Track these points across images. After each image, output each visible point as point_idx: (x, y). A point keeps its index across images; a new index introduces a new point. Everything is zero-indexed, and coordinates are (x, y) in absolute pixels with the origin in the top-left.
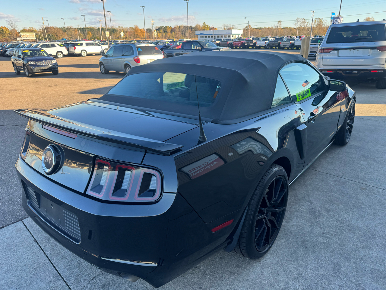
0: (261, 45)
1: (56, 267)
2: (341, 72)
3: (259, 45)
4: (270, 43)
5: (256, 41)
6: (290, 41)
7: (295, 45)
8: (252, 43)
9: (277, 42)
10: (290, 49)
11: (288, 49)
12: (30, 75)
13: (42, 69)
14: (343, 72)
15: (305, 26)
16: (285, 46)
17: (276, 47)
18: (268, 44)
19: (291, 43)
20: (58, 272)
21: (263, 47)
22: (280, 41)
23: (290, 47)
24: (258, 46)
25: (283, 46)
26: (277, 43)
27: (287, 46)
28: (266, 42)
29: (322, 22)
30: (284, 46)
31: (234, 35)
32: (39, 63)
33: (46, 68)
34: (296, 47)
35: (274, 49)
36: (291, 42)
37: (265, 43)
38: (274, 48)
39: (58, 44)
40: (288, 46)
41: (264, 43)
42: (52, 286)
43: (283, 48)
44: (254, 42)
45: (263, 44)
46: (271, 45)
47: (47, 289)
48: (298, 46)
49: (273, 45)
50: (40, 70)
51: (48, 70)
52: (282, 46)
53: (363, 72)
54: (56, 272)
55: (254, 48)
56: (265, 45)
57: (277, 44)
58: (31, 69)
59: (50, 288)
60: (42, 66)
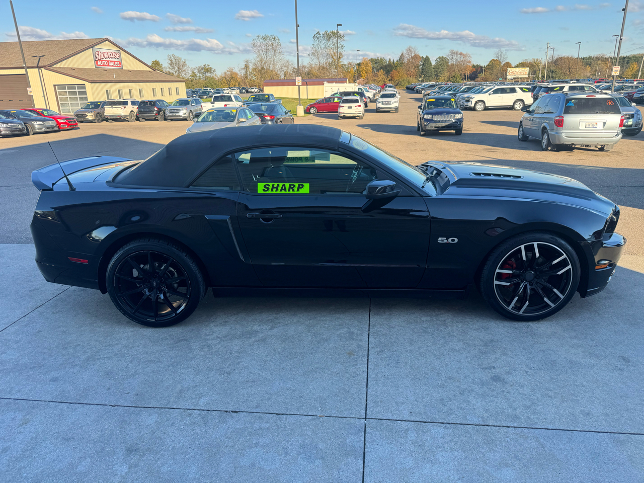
12: (422, 133)
13: (437, 126)
32: (436, 118)
33: (444, 124)
39: (521, 89)
50: (435, 127)
51: (446, 128)
58: (425, 125)
60: (440, 121)
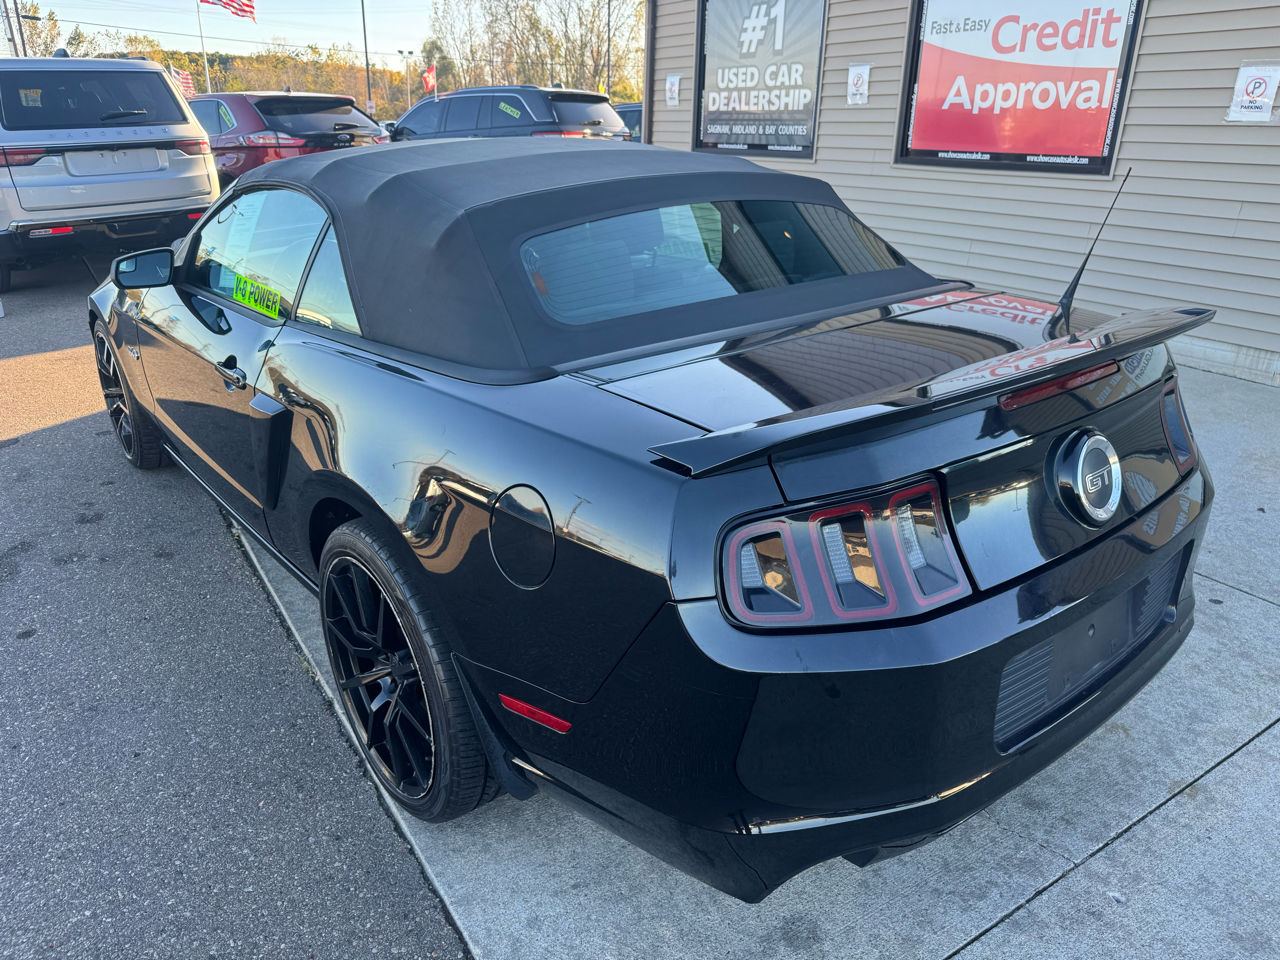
1: (975, 933)
2: (104, 228)
14: (112, 229)
20: (996, 925)
42: (1058, 931)
47: (1072, 940)
53: (167, 220)
54: (995, 930)
59: (1067, 931)
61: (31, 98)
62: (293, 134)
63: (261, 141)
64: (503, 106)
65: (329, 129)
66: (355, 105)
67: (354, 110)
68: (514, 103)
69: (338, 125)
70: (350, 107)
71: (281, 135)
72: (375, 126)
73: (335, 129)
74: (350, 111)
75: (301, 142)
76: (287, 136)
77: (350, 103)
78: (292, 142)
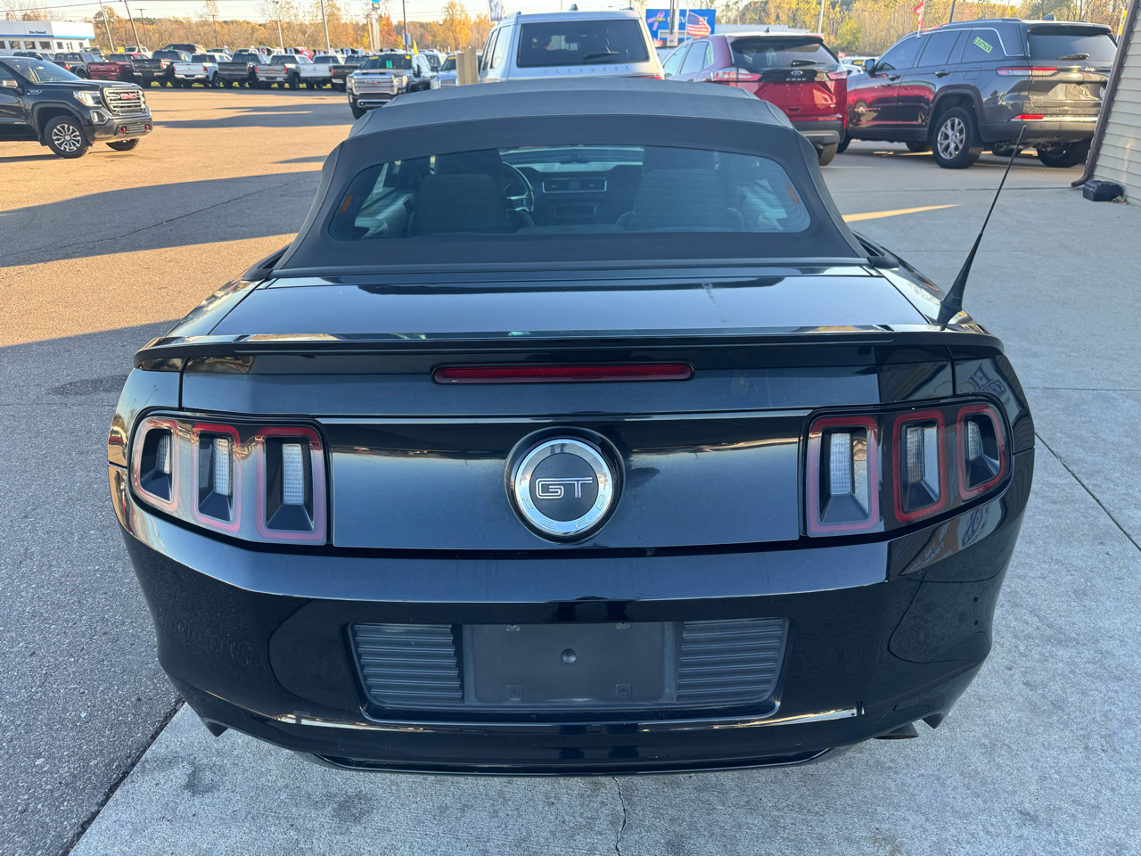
0: (193, 76)
3: (186, 76)
4: (220, 70)
5: (172, 63)
6: (283, 64)
7: (302, 75)
8: (159, 67)
9: (243, 68)
10: (287, 89)
11: (281, 87)
15: (293, 18)
16: (272, 78)
17: (242, 81)
18: (216, 73)
19: (287, 69)
21: (198, 80)
22: (251, 64)
23: (287, 80)
24: (183, 79)
25: (267, 78)
26: (245, 70)
27: (278, 79)
28: (206, 64)
29: (339, 9)
30: (270, 80)
31: (64, 43)
34: (305, 80)
35: (235, 88)
36: (289, 66)
37: (205, 69)
38: (236, 84)
40: (281, 79)
41: (202, 69)
43: (265, 87)
44: (165, 63)
45: (198, 71)
46: (227, 77)
48: (311, 77)
49: (233, 77)
52: (264, 79)
55: (169, 84)
56: (208, 77)
57: (247, 73)
61: (558, 43)
62: (751, 70)
63: (726, 76)
64: (978, 41)
65: (787, 66)
66: (824, 43)
67: (821, 47)
68: (990, 37)
69: (796, 61)
70: (818, 45)
71: (742, 71)
72: (835, 62)
73: (792, 66)
74: (818, 48)
75: (759, 76)
76: (746, 72)
77: (819, 41)
78: (749, 77)
